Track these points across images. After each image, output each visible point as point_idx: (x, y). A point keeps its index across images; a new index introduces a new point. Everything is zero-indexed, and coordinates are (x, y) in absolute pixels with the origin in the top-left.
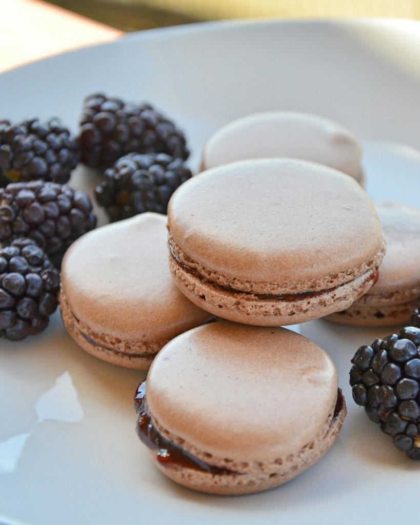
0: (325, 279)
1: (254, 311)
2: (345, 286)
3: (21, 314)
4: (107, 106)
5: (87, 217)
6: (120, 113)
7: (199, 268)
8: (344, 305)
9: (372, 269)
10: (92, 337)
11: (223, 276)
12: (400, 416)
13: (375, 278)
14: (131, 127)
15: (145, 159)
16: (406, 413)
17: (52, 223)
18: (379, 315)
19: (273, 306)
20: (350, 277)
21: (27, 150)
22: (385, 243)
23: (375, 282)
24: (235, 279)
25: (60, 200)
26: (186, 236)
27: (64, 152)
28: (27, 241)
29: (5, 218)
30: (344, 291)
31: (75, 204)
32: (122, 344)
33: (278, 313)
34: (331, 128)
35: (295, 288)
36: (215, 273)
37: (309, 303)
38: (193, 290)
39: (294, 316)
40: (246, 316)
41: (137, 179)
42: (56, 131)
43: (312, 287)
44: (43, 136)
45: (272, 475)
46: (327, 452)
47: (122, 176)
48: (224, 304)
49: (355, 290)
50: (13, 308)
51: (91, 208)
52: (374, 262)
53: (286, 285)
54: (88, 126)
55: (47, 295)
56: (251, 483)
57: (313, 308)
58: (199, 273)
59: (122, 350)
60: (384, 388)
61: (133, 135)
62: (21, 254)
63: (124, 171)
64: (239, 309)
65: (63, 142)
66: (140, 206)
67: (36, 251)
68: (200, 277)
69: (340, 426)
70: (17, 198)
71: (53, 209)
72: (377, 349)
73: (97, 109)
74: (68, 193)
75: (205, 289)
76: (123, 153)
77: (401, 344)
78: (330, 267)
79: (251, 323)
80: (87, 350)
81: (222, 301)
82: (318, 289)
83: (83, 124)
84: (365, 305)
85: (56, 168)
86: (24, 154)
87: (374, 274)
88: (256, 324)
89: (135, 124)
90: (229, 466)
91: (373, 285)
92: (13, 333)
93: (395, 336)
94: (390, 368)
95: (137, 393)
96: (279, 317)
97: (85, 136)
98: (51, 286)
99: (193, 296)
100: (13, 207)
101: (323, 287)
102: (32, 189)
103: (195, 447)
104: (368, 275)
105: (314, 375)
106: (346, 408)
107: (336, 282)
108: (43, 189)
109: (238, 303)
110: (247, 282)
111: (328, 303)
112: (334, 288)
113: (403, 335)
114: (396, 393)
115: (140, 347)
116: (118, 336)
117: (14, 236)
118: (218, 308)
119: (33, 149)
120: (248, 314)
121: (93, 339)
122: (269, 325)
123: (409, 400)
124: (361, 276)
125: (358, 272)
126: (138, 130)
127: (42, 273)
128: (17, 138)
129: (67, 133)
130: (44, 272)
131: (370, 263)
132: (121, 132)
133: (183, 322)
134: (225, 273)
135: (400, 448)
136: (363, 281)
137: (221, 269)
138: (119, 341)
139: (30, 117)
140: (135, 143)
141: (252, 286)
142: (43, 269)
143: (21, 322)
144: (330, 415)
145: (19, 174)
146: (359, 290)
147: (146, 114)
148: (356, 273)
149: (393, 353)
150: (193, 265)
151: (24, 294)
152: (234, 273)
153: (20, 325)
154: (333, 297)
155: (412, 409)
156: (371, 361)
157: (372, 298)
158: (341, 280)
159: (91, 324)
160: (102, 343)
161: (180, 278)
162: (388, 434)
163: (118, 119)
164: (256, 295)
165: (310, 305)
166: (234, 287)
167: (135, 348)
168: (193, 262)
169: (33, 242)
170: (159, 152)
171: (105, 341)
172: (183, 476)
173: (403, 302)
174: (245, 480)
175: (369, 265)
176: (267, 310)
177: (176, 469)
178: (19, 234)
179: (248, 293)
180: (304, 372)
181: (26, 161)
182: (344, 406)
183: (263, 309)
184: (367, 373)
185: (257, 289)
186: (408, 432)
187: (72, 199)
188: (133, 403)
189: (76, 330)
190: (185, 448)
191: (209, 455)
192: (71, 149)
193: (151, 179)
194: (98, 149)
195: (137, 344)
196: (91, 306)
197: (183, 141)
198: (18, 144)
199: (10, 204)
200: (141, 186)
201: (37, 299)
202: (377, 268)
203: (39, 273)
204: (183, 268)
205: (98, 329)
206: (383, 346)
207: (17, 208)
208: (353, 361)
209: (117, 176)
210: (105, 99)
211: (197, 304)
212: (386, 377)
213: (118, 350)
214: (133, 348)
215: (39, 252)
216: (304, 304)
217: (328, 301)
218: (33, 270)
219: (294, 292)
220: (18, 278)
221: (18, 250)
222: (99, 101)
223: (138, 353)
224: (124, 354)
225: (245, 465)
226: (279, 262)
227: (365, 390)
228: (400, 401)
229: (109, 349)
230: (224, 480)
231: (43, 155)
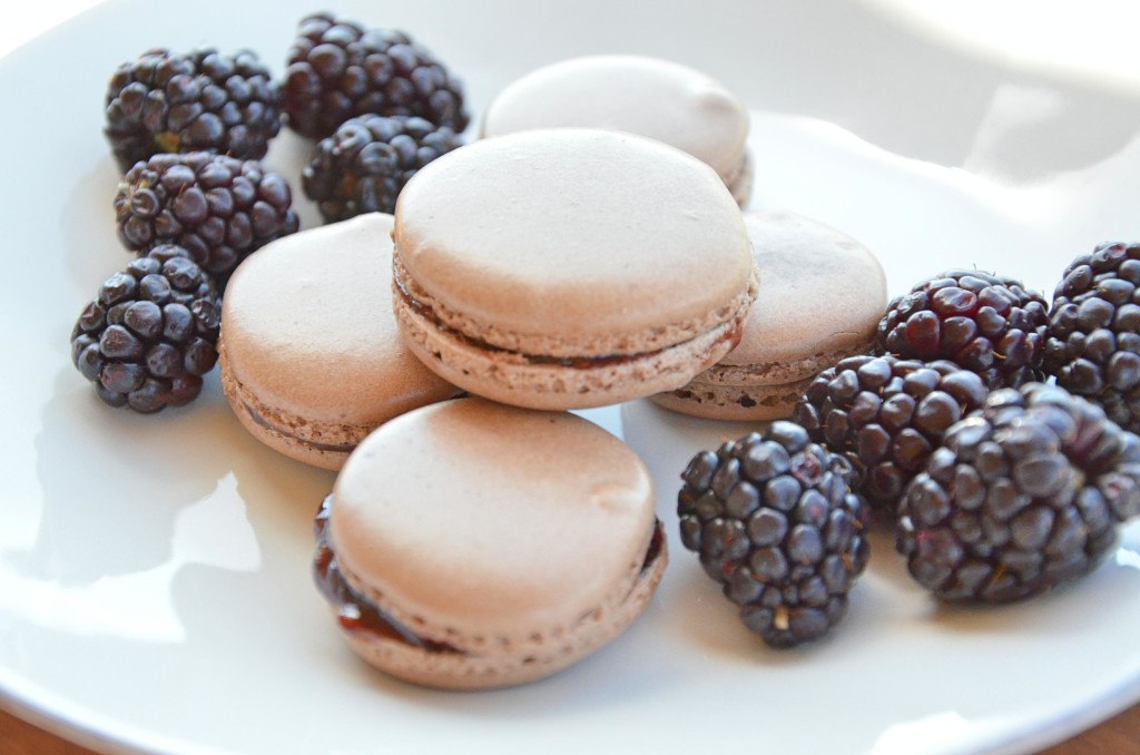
0: (642, 335)
1: (519, 382)
2: (679, 348)
3: (153, 369)
4: (333, 34)
5: (282, 216)
6: (354, 46)
7: (435, 306)
8: (677, 381)
9: (728, 321)
10: (260, 413)
11: (473, 321)
12: (753, 572)
13: (734, 337)
14: (370, 72)
15: (386, 125)
16: (762, 568)
17: (220, 222)
18: (746, 402)
19: (552, 376)
20: (688, 334)
21: (190, 101)
22: (758, 280)
23: (735, 345)
24: (491, 327)
25: (238, 185)
26: (417, 251)
27: (255, 108)
28: (176, 250)
29: (143, 211)
30: (677, 356)
31: (260, 193)
32: (307, 428)
33: (560, 387)
34: (699, 84)
35: (591, 347)
36: (460, 315)
37: (613, 374)
38: (424, 342)
39: (589, 394)
40: (508, 391)
41: (368, 158)
42: (244, 72)
43: (621, 347)
44: (221, 81)
45: (529, 660)
46: (630, 627)
47: (344, 151)
48: (472, 369)
49: (697, 356)
50: (140, 359)
51: (289, 202)
52: (732, 312)
53: (574, 342)
54: (301, 66)
55: (200, 341)
56: (491, 671)
57: (621, 384)
58: (435, 315)
59: (308, 437)
60: (729, 524)
61: (373, 86)
62: (161, 272)
63: (347, 143)
64: (495, 378)
65: (254, 89)
66: (371, 203)
67: (185, 266)
68: (437, 322)
69: (654, 586)
70: (164, 178)
71: (222, 200)
72: (724, 457)
73: (316, 39)
74: (253, 174)
75: (443, 342)
76: (354, 113)
77: (762, 452)
78: (653, 315)
79: (517, 402)
80: (255, 434)
81: (469, 363)
82: (631, 351)
83: (293, 61)
84: (722, 383)
85: (239, 133)
86: (185, 107)
87: (731, 329)
88: (525, 405)
89: (378, 65)
90: (453, 640)
91: (731, 350)
92: (140, 400)
93: (756, 436)
94: (740, 491)
95: (321, 509)
96: (563, 395)
97: (294, 81)
98: (205, 325)
99: (424, 352)
100: (157, 193)
101: (639, 347)
102: (192, 166)
103: (398, 607)
104: (720, 332)
105: (611, 495)
106: (666, 555)
107: (662, 341)
108: (210, 165)
109: (494, 369)
110: (512, 333)
111: (647, 376)
112: (659, 351)
113: (769, 436)
114: (747, 533)
115: (336, 434)
116: (302, 414)
117: (157, 242)
118: (462, 374)
119: (202, 98)
120: (511, 387)
121: (262, 415)
122: (545, 408)
123: (767, 547)
124: (707, 332)
125: (702, 325)
126: (382, 76)
127: (193, 304)
128: (175, 79)
129: (266, 77)
130: (197, 301)
131: (724, 312)
132: (353, 78)
133: (409, 396)
134: (476, 318)
135: (751, 627)
136: (712, 342)
137: (468, 309)
138: (303, 423)
139: (202, 48)
140: (376, 97)
141: (518, 341)
142: (197, 298)
143: (153, 382)
144: (633, 566)
145: (176, 138)
146: (705, 356)
147: (396, 51)
148: (698, 327)
149: (748, 466)
150: (425, 300)
151: (160, 337)
152: (488, 317)
153: (152, 387)
154: (656, 367)
155: (773, 562)
156: (712, 478)
157: (733, 373)
158: (670, 338)
159: (259, 391)
160: (276, 424)
161: (405, 322)
162: (736, 602)
163: (350, 56)
164: (525, 356)
165: (615, 378)
166: (490, 340)
167: (329, 434)
168: (426, 295)
169: (185, 252)
170: (413, 114)
171: (280, 421)
172: (378, 652)
173: (787, 381)
174: (479, 666)
175: (722, 315)
176: (543, 382)
177: (367, 640)
178: (165, 239)
179: (512, 352)
180: (595, 489)
181: (190, 119)
182: (663, 551)
183: (536, 381)
184: (704, 497)
185: (529, 346)
186: (766, 600)
187: (257, 185)
188: (312, 525)
189: (238, 402)
190: (383, 605)
191: (420, 621)
192: (266, 103)
193: (393, 157)
194: (315, 105)
195: (332, 429)
196: (262, 361)
197: (457, 98)
198: (176, 88)
199: (153, 188)
200: (374, 169)
201: (180, 347)
202: (738, 322)
203: (188, 304)
204: (411, 305)
205: (269, 400)
206: (735, 454)
207: (163, 195)
208: (683, 476)
209: (336, 151)
210: (332, 24)
211: (430, 366)
212: (733, 504)
213: (301, 437)
214: (325, 435)
215: (192, 268)
216: (604, 374)
217: (648, 373)
218: (179, 298)
219: (591, 354)
220: (149, 310)
221: (158, 264)
222: (323, 25)
223: (332, 444)
224: (312, 445)
225: (480, 640)
226: (566, 302)
227: (699, 526)
228: (753, 547)
229: (288, 435)
230: (444, 664)
231: (218, 111)
